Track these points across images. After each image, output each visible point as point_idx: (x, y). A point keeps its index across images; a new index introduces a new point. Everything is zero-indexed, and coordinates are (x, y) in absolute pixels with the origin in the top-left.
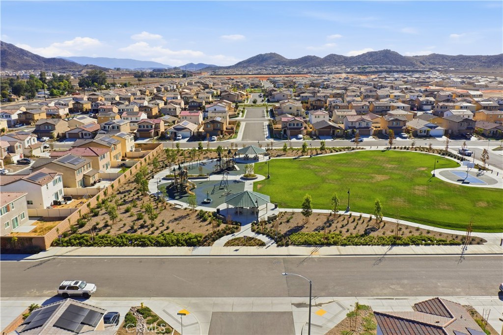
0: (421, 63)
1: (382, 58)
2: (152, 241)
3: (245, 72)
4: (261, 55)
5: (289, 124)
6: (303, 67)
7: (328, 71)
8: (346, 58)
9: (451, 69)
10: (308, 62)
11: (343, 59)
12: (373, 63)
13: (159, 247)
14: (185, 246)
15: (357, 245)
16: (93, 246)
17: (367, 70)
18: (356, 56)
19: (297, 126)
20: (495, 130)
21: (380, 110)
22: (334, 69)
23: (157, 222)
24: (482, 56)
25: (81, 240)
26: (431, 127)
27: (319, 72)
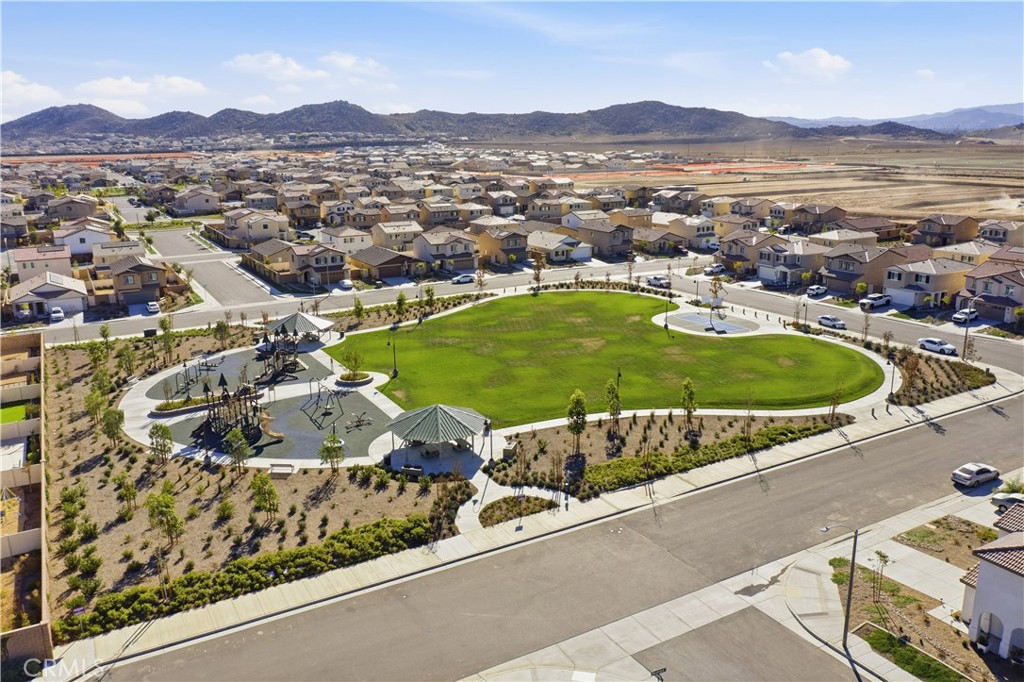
0: (408, 127)
1: (334, 117)
2: (325, 557)
3: (26, 149)
4: (55, 109)
5: (317, 260)
6: (168, 136)
7: (227, 144)
8: (259, 118)
9: (463, 138)
10: (175, 125)
11: (254, 120)
12: (318, 127)
13: (351, 568)
14: (404, 549)
15: (702, 465)
16: (180, 610)
17: (312, 142)
18: (281, 114)
19: (333, 261)
20: (662, 241)
21: (442, 219)
22: (239, 140)
23: (282, 514)
24: (506, 116)
25: (136, 605)
26: (571, 245)
27: (209, 148)
